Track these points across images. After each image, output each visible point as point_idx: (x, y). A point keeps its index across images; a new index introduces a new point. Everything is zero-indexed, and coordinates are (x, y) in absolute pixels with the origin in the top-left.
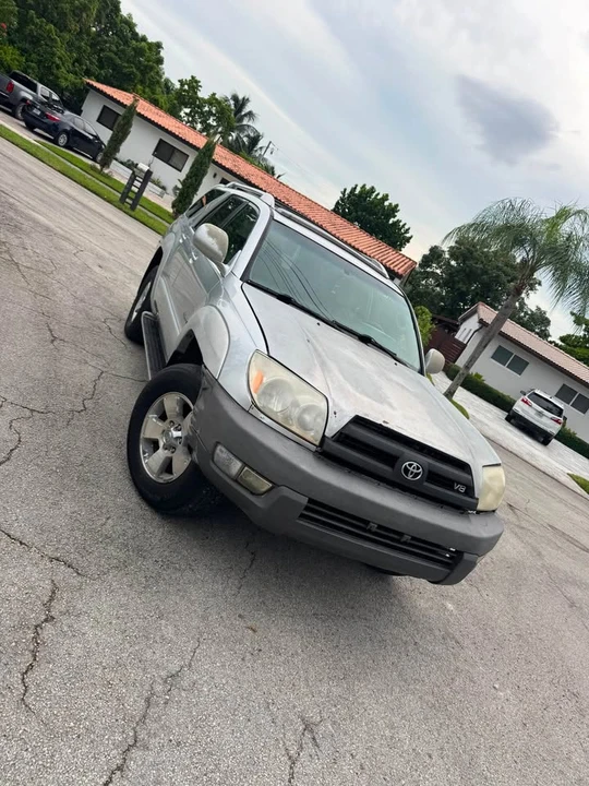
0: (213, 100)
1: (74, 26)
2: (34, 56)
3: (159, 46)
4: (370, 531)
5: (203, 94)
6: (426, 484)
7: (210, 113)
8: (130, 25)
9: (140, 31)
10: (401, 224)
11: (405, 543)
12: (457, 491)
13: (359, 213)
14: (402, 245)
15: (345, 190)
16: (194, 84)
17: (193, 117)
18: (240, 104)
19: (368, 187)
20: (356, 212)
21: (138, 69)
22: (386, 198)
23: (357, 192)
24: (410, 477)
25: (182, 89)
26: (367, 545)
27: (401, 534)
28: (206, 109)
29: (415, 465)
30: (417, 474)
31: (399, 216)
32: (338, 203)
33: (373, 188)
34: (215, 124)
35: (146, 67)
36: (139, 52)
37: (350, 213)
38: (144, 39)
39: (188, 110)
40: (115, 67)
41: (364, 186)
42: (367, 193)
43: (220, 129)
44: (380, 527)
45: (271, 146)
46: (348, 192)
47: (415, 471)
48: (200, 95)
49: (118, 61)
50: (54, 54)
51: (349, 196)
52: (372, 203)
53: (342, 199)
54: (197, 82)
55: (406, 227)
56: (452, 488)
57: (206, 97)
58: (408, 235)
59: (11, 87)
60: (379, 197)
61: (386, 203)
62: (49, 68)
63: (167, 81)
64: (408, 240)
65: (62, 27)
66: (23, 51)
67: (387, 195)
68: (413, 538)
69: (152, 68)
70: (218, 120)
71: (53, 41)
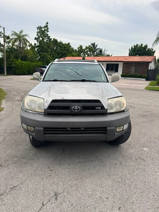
0: (87, 48)
1: (50, 50)
2: (44, 61)
3: (69, 43)
4: (68, 131)
5: (84, 48)
6: (83, 111)
7: (87, 51)
8: (61, 43)
9: (64, 43)
10: (150, 49)
11: (83, 131)
12: (98, 109)
13: (136, 52)
14: (153, 54)
15: (129, 49)
16: (81, 47)
17: (84, 54)
18: (94, 45)
19: (136, 45)
20: (135, 53)
21: (66, 51)
22: (142, 45)
23: (133, 48)
24: (76, 111)
25: (79, 50)
26: (70, 135)
27: (80, 128)
28: (86, 51)
29: (76, 106)
30: (78, 109)
31: (148, 47)
32: (129, 53)
33: (137, 44)
34: (89, 53)
35: (68, 49)
36: (65, 47)
37: (134, 54)
38: (65, 44)
39: (82, 53)
40: (62, 54)
41: (134, 45)
42: (136, 47)
43: (92, 53)
44: (71, 128)
45: (105, 50)
46: (130, 49)
47: (77, 108)
48: (83, 48)
49: (62, 52)
50: (48, 58)
51: (131, 50)
52: (139, 48)
53: (130, 52)
54: (81, 46)
55: (152, 49)
56: (95, 109)
57: (85, 48)
58: (153, 51)
59: (41, 69)
60: (140, 46)
61: (143, 46)
62: (48, 62)
63: (75, 50)
64: (154, 52)
65: (47, 52)
66: (42, 61)
67: (142, 44)
68: (85, 128)
69: (69, 49)
70: (90, 51)
71: (46, 56)
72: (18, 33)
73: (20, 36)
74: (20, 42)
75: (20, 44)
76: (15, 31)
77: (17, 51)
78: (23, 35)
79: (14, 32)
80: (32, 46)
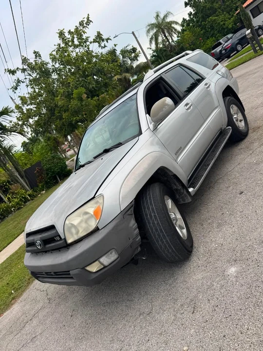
2: (216, 32)
6: (46, 246)
29: (38, 242)
30: (41, 245)
71: (215, 20)
72: (154, 21)
73: (159, 23)
74: (164, 33)
75: (165, 36)
76: (150, 23)
77: (165, 50)
78: (162, 18)
79: (149, 26)
80: (187, 21)
